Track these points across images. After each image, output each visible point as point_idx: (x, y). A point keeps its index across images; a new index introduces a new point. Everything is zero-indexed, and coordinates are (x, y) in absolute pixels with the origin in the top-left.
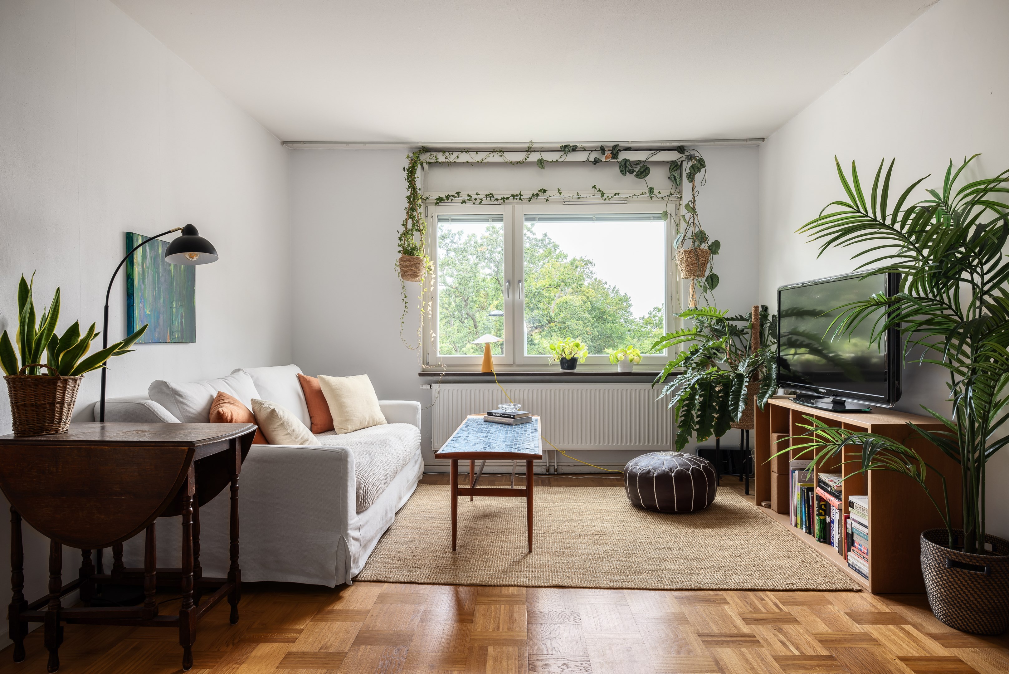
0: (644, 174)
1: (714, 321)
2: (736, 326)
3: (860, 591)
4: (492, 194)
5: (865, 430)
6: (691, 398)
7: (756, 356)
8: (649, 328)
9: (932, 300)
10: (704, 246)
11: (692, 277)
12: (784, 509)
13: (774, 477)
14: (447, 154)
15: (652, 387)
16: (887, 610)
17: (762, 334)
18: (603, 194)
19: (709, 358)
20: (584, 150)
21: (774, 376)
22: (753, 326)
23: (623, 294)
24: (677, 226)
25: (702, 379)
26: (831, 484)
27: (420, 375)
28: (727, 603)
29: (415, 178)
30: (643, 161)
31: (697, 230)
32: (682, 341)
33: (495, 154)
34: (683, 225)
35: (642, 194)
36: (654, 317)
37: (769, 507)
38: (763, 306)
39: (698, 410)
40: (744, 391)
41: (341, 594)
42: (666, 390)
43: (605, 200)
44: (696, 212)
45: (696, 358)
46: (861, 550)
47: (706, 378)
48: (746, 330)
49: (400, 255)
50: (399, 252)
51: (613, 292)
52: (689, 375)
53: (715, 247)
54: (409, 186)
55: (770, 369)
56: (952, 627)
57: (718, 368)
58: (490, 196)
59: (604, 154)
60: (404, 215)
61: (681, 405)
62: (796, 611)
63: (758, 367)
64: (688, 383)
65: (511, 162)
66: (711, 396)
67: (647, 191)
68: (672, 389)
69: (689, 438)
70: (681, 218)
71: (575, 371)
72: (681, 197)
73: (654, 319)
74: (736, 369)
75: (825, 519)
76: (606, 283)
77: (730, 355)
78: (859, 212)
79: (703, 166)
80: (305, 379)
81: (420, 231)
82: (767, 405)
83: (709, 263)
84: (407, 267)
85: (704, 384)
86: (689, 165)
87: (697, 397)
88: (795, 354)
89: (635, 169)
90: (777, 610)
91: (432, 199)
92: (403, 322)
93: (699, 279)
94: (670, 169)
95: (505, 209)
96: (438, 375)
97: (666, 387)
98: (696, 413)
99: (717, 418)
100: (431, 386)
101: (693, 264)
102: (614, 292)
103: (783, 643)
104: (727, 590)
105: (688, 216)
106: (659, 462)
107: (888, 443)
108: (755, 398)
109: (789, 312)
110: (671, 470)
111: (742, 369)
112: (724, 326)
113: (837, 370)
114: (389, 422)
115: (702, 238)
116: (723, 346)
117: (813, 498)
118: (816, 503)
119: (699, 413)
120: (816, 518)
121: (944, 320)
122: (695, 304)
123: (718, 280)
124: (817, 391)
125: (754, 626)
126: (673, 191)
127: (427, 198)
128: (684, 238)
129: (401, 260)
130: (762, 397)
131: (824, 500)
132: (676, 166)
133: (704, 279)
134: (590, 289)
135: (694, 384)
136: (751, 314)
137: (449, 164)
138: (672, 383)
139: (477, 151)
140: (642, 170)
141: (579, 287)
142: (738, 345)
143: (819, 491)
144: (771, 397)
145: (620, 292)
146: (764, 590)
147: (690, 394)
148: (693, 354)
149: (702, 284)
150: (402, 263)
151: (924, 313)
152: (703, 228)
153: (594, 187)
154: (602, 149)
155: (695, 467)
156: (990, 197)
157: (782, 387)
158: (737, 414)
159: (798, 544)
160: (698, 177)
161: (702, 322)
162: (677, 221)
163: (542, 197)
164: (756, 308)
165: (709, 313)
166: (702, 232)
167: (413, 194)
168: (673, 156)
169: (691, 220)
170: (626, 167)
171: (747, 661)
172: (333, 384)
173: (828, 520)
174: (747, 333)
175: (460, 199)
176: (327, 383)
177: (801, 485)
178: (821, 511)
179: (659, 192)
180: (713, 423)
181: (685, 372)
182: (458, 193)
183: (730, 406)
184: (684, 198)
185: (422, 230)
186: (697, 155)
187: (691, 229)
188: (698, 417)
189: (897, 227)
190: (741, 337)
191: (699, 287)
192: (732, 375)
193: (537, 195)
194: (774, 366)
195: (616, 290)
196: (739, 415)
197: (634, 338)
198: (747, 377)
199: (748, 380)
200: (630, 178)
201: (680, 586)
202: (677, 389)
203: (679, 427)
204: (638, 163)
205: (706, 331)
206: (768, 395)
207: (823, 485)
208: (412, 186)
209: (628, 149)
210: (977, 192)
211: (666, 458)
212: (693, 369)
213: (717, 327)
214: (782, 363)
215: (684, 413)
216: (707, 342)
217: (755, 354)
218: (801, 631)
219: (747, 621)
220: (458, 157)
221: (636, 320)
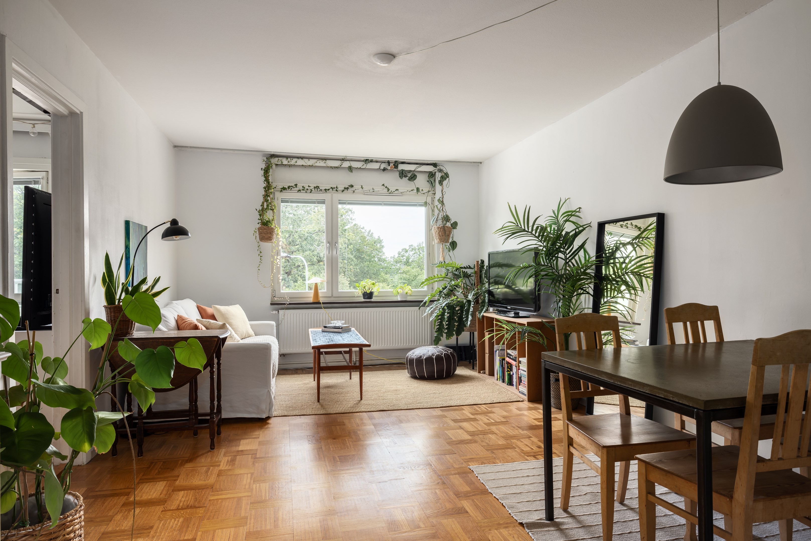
0: (413, 179)
1: (455, 269)
2: (467, 272)
3: (523, 401)
4: (318, 187)
5: (525, 325)
6: (443, 314)
7: (478, 290)
8: (398, 266)
9: (547, 266)
10: (448, 224)
11: (442, 242)
12: (492, 373)
13: (487, 356)
14: (289, 159)
15: (419, 309)
16: (533, 406)
17: (481, 277)
18: (388, 190)
19: (452, 291)
20: (377, 162)
21: (487, 301)
22: (476, 272)
23: (377, 237)
24: (433, 211)
25: (449, 303)
26: (512, 354)
27: (271, 304)
28: (463, 410)
29: (269, 175)
30: (413, 171)
31: (445, 214)
32: (437, 281)
33: (321, 161)
34: (436, 212)
35: (412, 190)
36: (403, 256)
37: (485, 373)
38: (481, 260)
39: (447, 321)
40: (471, 309)
41: (268, 422)
42: (428, 310)
43: (390, 193)
44: (444, 204)
45: (445, 291)
46: (524, 384)
47: (451, 303)
48: (472, 275)
49: (259, 226)
50: (258, 223)
51: (368, 235)
52: (441, 301)
53: (455, 225)
54: (265, 181)
55: (485, 297)
56: (557, 409)
57: (457, 297)
58: (317, 187)
59: (389, 165)
60: (262, 200)
61: (437, 319)
62: (494, 410)
63: (479, 296)
64: (441, 306)
65: (331, 167)
66: (453, 313)
67: (415, 189)
68: (432, 310)
69: (441, 338)
70: (435, 206)
71: (372, 300)
72: (435, 193)
73: (402, 258)
74: (467, 297)
75: (510, 373)
76: (363, 228)
77: (464, 289)
78: (518, 226)
79: (448, 177)
80: (202, 308)
81: (272, 210)
82: (483, 316)
83: (451, 234)
84: (265, 234)
85: (449, 306)
86: (440, 176)
87: (446, 314)
88: (498, 288)
89: (408, 175)
90: (486, 410)
91: (278, 188)
92: (259, 270)
93: (446, 244)
94: (428, 176)
95: (326, 196)
96: (284, 304)
97: (428, 308)
98: (445, 323)
99: (457, 326)
100: (278, 312)
101: (442, 235)
102: (370, 235)
103: (488, 419)
104: (464, 405)
105: (439, 206)
106: (426, 351)
107: (532, 329)
108: (477, 313)
109: (495, 265)
110: (433, 355)
111: (470, 297)
112: (460, 272)
113: (519, 297)
114: (256, 335)
115: (447, 219)
116: (460, 284)
117: (505, 363)
118: (506, 365)
119: (447, 323)
120: (506, 373)
121: (552, 274)
122: (444, 259)
123: (457, 244)
124: (506, 308)
125: (476, 416)
126: (430, 189)
127: (275, 188)
128: (437, 219)
129: (259, 229)
130: (480, 313)
131: (510, 364)
132: (432, 175)
133: (448, 244)
134: (350, 233)
135: (444, 307)
136: (475, 265)
137: (290, 166)
138: (432, 306)
139: (309, 158)
140: (412, 176)
141: (343, 232)
142: (468, 283)
143: (507, 359)
144: (485, 312)
145: (374, 235)
146: (481, 404)
147: (442, 312)
148: (444, 289)
149: (448, 247)
150: (261, 231)
151: (544, 271)
152: (448, 214)
153: (383, 185)
154: (389, 163)
155: (446, 352)
156: (573, 219)
157: (491, 307)
158: (467, 323)
159: (498, 387)
160: (445, 183)
161: (448, 270)
162: (433, 208)
163: (351, 190)
164: (478, 262)
165: (452, 265)
166: (447, 216)
167: (268, 186)
168: (430, 169)
169: (441, 209)
170: (403, 174)
171: (473, 425)
172: (222, 311)
173: (511, 374)
174: (473, 276)
175: (297, 189)
176: (219, 311)
177: (500, 358)
178: (508, 369)
179: (422, 190)
180: (455, 329)
181: (439, 300)
182: (296, 185)
183: (464, 318)
184: (436, 194)
185: (274, 209)
186: (444, 170)
187: (441, 214)
188: (446, 325)
189: (534, 232)
190: (470, 278)
191: (446, 248)
192: (465, 301)
193: (348, 188)
194: (487, 295)
195: (370, 233)
196: (469, 323)
197: (386, 274)
198: (473, 302)
199: (473, 303)
200: (405, 180)
201: (441, 406)
202: (435, 310)
203: (436, 332)
204: (410, 171)
205: (450, 275)
206: (483, 311)
207: (509, 355)
208: (267, 180)
209: (403, 163)
210: (568, 215)
211: (430, 349)
212: (443, 297)
213: (456, 273)
214: (490, 293)
215: (439, 323)
216: (450, 281)
217: (477, 289)
218: (496, 415)
219: (472, 414)
220: (296, 162)
221: (387, 259)
